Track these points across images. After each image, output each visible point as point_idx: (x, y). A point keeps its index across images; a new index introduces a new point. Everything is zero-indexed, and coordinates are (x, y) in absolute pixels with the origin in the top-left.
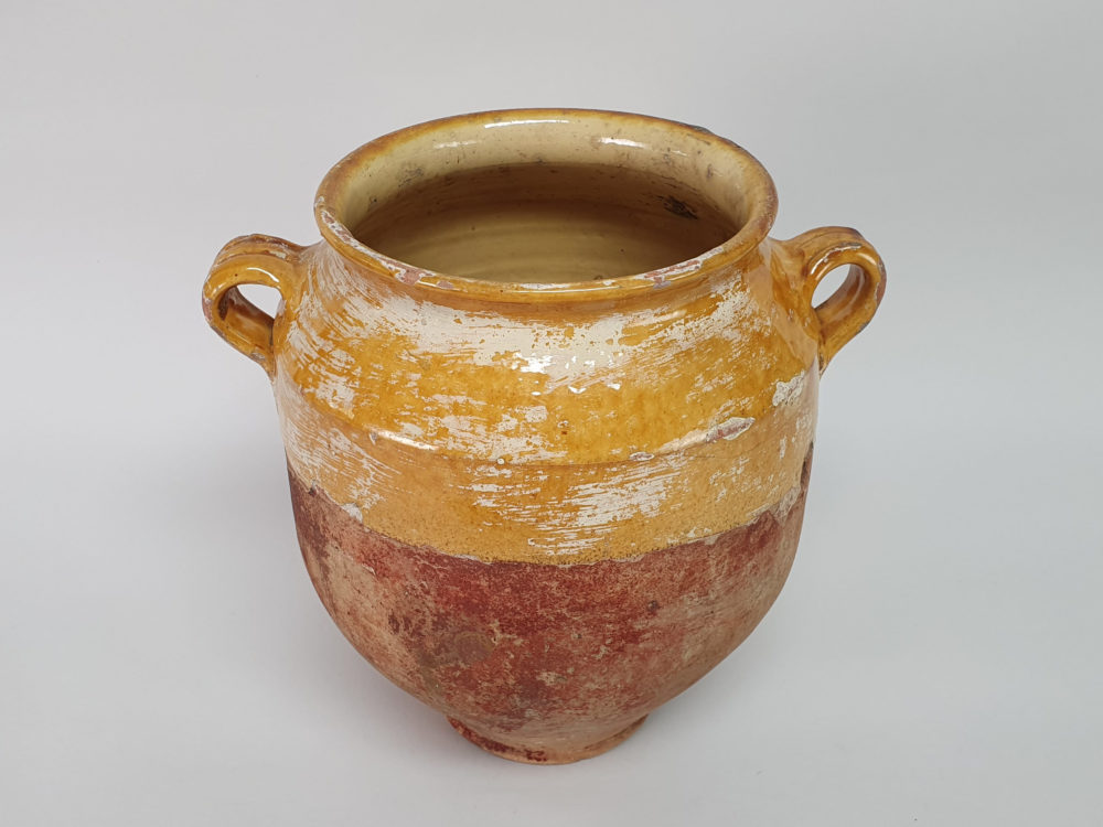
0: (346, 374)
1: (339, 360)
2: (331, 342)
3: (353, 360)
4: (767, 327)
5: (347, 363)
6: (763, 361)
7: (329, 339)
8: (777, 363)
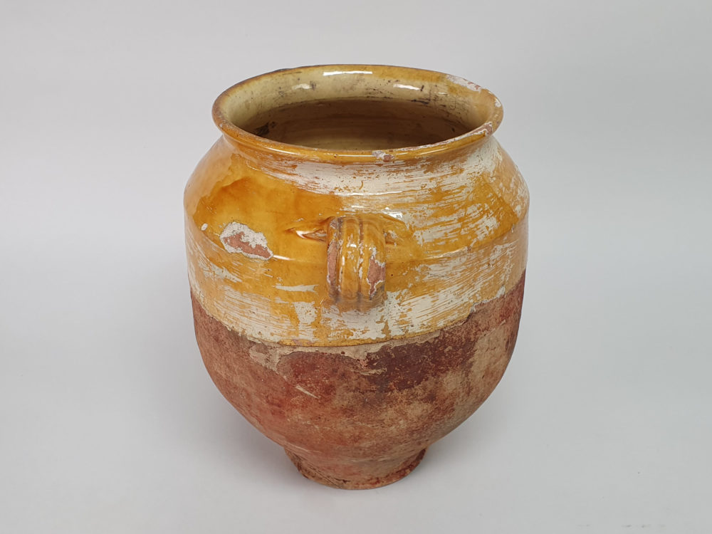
0: (484, 214)
1: (474, 212)
2: (461, 210)
3: (480, 204)
5: (479, 209)
7: (457, 210)
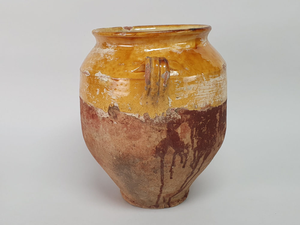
4: (110, 60)
6: (101, 65)
8: (104, 68)
